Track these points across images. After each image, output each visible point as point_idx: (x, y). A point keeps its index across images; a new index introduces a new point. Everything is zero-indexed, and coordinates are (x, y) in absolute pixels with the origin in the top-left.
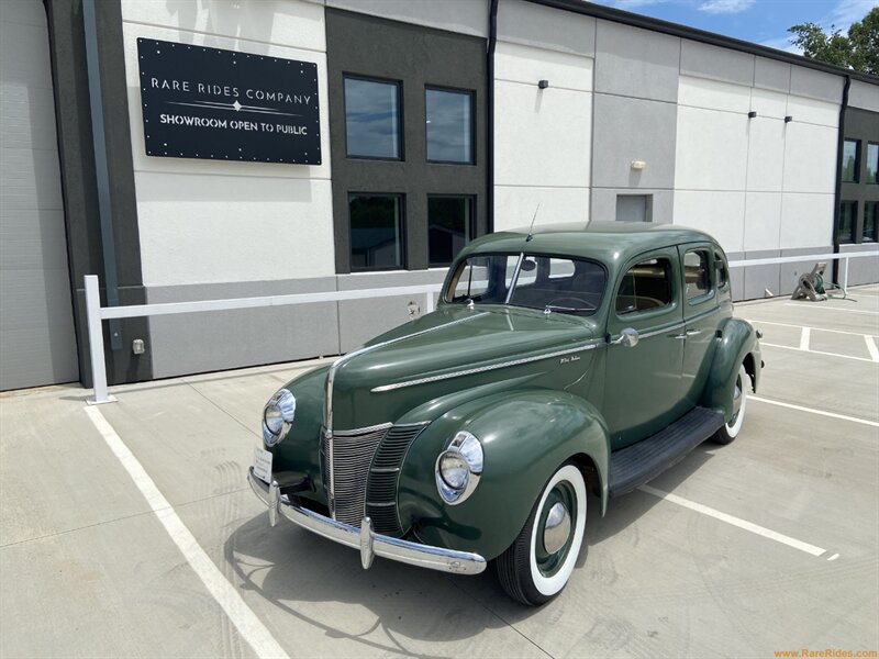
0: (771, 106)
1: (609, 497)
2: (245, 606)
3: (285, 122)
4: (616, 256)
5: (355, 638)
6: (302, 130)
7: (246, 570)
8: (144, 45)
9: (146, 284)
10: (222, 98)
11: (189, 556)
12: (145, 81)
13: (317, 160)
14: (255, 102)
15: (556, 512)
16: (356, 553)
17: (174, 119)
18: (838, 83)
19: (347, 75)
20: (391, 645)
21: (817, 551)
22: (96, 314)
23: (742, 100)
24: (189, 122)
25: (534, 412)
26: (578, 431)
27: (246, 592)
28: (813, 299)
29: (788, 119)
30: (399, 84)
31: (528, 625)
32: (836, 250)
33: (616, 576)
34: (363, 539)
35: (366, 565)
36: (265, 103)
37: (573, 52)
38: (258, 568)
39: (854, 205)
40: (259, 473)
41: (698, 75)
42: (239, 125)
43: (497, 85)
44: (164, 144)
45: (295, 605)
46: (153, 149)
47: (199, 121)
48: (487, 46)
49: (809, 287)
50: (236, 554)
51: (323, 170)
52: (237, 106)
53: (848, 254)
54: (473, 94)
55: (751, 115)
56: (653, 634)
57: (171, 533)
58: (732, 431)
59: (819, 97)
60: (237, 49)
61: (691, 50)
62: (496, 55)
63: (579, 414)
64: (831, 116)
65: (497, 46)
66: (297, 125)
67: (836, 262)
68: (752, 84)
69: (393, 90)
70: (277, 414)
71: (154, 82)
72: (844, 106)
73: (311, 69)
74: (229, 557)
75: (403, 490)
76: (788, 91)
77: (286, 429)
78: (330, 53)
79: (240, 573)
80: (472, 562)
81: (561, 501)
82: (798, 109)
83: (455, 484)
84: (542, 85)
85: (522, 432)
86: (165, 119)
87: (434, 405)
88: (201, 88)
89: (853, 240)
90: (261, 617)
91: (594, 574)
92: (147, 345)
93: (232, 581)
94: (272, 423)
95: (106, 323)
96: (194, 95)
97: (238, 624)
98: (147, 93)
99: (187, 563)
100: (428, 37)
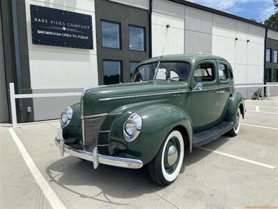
0: (243, 37)
1: (193, 148)
2: (50, 187)
3: (81, 34)
4: (194, 61)
5: (91, 198)
6: (86, 38)
7: (53, 175)
8: (32, 7)
9: (32, 88)
10: (59, 26)
11: (32, 171)
12: (32, 19)
13: (91, 48)
14: (71, 27)
15: (172, 149)
16: (91, 163)
17: (42, 32)
18: (264, 30)
19: (102, 20)
20: (106, 200)
21: (273, 167)
22: (13, 96)
23: (233, 34)
24: (48, 33)
25: (163, 109)
26: (180, 120)
27: (52, 183)
28: (258, 99)
29: (248, 41)
30: (120, 24)
31: (161, 193)
32: (265, 84)
33: (196, 176)
34: (94, 157)
35: (95, 168)
36: (73, 28)
37: (178, 16)
38: (57, 175)
39: (270, 70)
40: (58, 138)
41: (219, 25)
42: (65, 35)
43: (153, 26)
44: (38, 40)
45: (69, 187)
46: (35, 42)
47: (51, 33)
48: (149, 13)
49: (257, 96)
50: (50, 171)
51: (94, 52)
52: (64, 29)
53: (269, 85)
54: (145, 28)
55: (236, 39)
56: (212, 195)
57: (28, 164)
58: (236, 132)
59: (258, 34)
60: (64, 9)
61: (216, 17)
62: (152, 16)
63: (181, 113)
64: (262, 41)
65: (153, 13)
66: (85, 35)
67: (265, 87)
68: (236, 29)
69: (118, 26)
70: (66, 116)
71: (36, 20)
72: (266, 37)
73: (90, 17)
74: (48, 172)
75: (112, 141)
76: (248, 32)
77: (69, 122)
78: (96, 13)
79: (51, 177)
80: (137, 164)
81: (174, 145)
82: (251, 38)
83: (130, 134)
84: (168, 26)
85: (157, 116)
86: (39, 32)
87: (124, 108)
88: (52, 22)
89: (270, 81)
90: (55, 191)
91: (187, 175)
92: (32, 109)
93: (46, 179)
94: (64, 120)
95: (17, 100)
96: (49, 24)
97: (45, 193)
98: (33, 23)
99: (31, 174)
100: (129, 9)
